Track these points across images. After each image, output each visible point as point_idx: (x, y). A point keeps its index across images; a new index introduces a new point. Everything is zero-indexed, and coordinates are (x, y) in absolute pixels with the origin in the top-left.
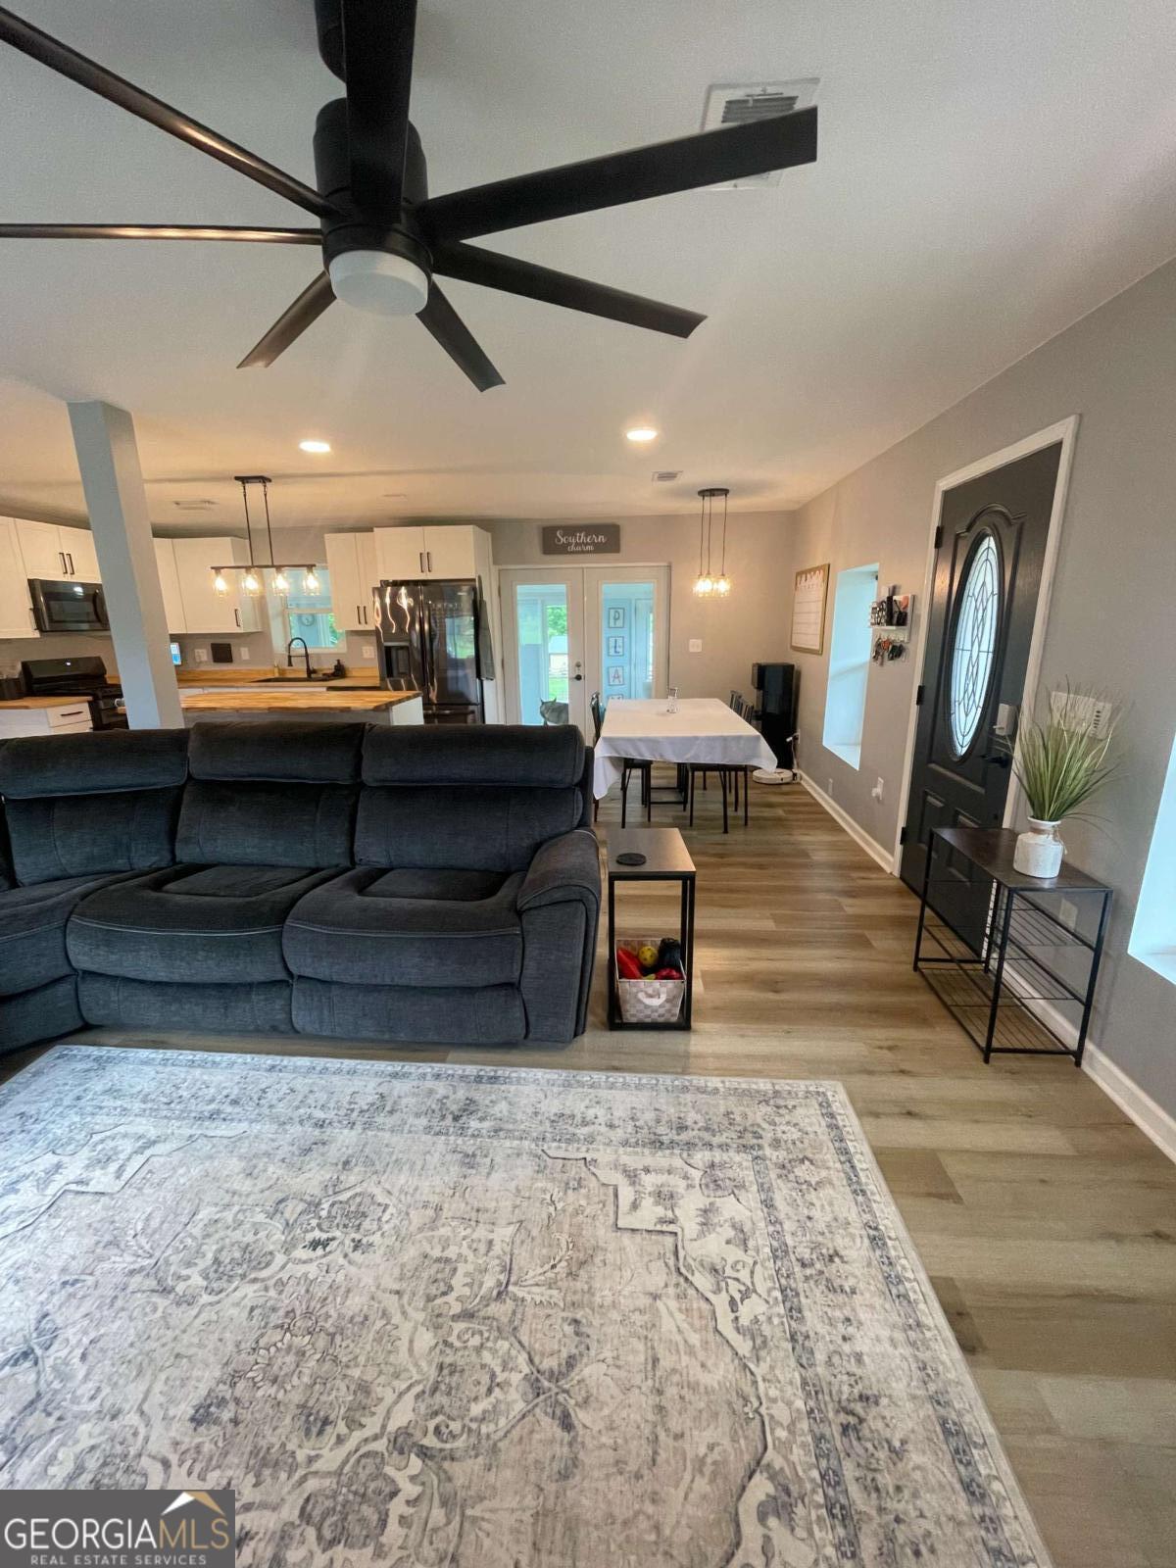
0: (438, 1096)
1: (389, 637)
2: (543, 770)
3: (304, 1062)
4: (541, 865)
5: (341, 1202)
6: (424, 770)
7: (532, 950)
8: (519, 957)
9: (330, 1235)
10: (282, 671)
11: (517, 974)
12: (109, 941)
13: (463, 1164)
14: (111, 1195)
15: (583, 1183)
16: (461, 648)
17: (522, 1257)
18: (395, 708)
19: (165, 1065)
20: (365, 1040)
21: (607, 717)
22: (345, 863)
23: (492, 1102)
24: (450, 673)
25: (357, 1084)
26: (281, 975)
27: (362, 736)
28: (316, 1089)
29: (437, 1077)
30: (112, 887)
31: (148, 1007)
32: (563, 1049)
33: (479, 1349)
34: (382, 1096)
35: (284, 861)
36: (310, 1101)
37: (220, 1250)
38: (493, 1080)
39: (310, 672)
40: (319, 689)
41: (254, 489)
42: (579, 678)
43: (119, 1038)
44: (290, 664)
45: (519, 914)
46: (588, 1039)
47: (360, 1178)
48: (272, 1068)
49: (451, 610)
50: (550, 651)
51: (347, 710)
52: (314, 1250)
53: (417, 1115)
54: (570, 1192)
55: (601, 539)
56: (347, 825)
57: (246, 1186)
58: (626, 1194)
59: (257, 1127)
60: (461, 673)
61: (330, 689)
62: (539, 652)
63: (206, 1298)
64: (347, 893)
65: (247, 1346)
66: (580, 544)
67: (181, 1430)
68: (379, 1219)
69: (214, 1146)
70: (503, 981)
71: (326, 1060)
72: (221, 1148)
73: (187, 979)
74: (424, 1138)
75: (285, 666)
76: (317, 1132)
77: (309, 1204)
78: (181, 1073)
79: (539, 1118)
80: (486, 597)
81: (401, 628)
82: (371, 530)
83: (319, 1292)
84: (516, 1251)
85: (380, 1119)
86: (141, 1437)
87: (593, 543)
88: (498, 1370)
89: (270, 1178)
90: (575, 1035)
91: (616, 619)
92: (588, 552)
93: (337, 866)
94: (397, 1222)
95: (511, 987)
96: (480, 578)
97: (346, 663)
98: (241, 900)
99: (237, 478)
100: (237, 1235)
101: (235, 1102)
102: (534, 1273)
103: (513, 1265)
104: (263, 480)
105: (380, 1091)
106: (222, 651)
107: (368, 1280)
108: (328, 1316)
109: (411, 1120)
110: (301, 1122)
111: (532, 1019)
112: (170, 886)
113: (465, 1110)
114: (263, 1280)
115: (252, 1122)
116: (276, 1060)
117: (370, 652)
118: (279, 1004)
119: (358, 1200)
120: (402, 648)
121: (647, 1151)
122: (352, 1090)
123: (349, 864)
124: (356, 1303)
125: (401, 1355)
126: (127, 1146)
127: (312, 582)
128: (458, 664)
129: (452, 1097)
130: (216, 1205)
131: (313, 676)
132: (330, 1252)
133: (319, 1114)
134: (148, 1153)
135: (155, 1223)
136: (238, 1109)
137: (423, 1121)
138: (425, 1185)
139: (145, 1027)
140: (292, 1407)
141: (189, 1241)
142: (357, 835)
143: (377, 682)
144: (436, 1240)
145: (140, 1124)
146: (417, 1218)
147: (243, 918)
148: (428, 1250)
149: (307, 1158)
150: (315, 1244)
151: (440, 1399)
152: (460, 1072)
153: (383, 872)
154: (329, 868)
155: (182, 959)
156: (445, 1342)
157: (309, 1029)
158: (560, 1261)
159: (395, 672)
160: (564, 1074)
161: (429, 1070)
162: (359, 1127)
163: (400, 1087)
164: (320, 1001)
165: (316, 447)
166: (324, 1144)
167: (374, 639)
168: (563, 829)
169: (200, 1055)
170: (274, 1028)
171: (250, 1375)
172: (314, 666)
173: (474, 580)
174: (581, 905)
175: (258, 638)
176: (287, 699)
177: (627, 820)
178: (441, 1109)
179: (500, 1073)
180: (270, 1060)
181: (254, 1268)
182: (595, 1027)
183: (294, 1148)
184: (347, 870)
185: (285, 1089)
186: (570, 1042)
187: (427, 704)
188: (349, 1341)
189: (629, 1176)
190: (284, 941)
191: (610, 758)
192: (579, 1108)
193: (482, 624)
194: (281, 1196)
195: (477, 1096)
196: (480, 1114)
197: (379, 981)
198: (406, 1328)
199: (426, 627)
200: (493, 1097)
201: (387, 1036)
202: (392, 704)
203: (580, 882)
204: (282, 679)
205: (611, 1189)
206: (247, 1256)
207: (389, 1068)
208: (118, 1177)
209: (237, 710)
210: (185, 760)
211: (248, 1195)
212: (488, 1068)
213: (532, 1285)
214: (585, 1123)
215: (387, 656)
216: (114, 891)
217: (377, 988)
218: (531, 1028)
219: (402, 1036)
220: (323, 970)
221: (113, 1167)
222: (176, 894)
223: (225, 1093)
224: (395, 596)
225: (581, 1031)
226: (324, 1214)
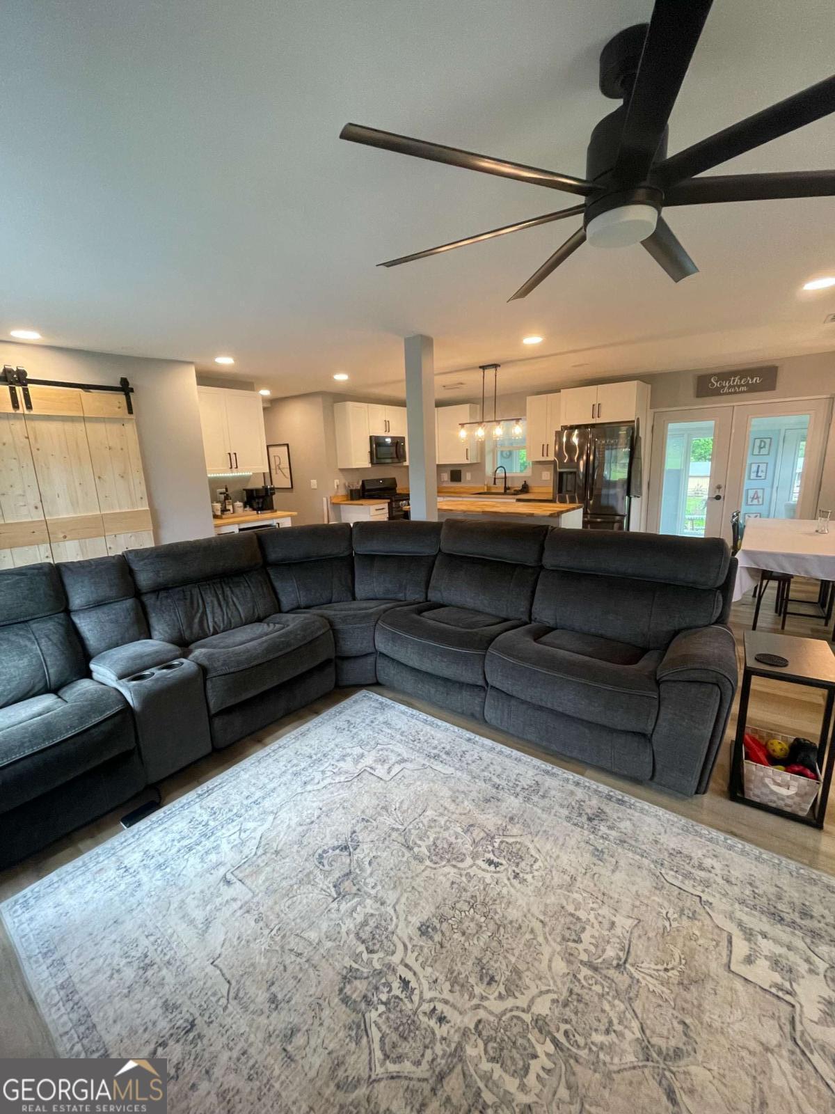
0: (577, 798)
1: (562, 465)
2: (688, 573)
3: (488, 742)
4: (679, 647)
5: (507, 843)
6: (588, 562)
7: (666, 713)
8: (654, 717)
9: (500, 861)
10: (489, 488)
11: (651, 728)
12: (394, 638)
13: (594, 855)
14: (386, 782)
15: (696, 915)
16: (617, 472)
17: (639, 947)
18: (563, 516)
19: (412, 718)
20: (529, 741)
21: (747, 533)
22: (525, 618)
23: (618, 818)
24: (604, 492)
25: (521, 769)
26: (481, 682)
27: (546, 534)
28: (494, 762)
29: (577, 784)
30: (398, 609)
31: (408, 682)
32: (683, 800)
33: (601, 996)
34: (537, 783)
35: (488, 610)
36: (491, 769)
37: (438, 838)
38: (621, 802)
39: (506, 488)
40: (511, 500)
41: (490, 373)
42: (718, 498)
43: (391, 695)
44: (495, 483)
45: (658, 683)
46: (707, 799)
47: (520, 832)
48: (469, 740)
49: (612, 445)
50: (690, 474)
51: (532, 515)
52: (490, 865)
53: (562, 806)
54: (684, 918)
55: (757, 380)
56: (529, 594)
57: (452, 807)
58: (741, 947)
59: (459, 774)
60: (612, 492)
61: (519, 500)
62: (681, 476)
63: (428, 863)
64: (528, 639)
65: (449, 903)
66: (734, 386)
67: (413, 931)
68: (532, 866)
69: (435, 775)
70: (638, 730)
71: (502, 746)
72: (439, 778)
73: (429, 670)
74: (565, 824)
75: (491, 484)
76: (494, 790)
77: (488, 835)
78: (420, 725)
79: (659, 846)
80: (641, 434)
81: (571, 459)
82: (559, 391)
83: (493, 894)
84: (634, 941)
85: (535, 798)
86: (394, 923)
87: (747, 385)
88: (615, 1021)
89: (464, 808)
90: (696, 793)
91: (760, 448)
92: (744, 392)
93: (519, 619)
94: (544, 874)
95: (645, 737)
96: (638, 419)
97: (530, 483)
98: (463, 630)
99: (481, 367)
100: (446, 834)
101: (448, 753)
102: (648, 965)
103: (631, 950)
104: (495, 366)
105: (536, 779)
106: (456, 475)
107: (522, 902)
108: (496, 913)
109: (557, 807)
110: (485, 780)
111: (658, 767)
112: (425, 614)
113: (597, 816)
114: (459, 868)
115: (457, 769)
116: (472, 736)
117: (548, 476)
118: (478, 700)
119: (518, 846)
120: (571, 473)
121: (764, 919)
122: (517, 772)
123: (527, 620)
124: (513, 914)
125: (542, 965)
126: (393, 758)
127: (518, 430)
128: (611, 484)
129: (588, 803)
130: (436, 811)
131: (508, 491)
132: (499, 872)
133: (495, 779)
134: (403, 765)
135: (405, 807)
136: (448, 758)
137: (565, 812)
138: (565, 858)
139: (404, 692)
140: (473, 957)
141: (421, 825)
142: (535, 600)
143: (550, 497)
144: (571, 900)
145: (399, 747)
146: (557, 879)
147: (463, 641)
148: (565, 903)
149: (488, 805)
150: (490, 862)
151: (568, 1013)
152: (595, 787)
153: (550, 630)
154: (515, 619)
155: (428, 658)
156: (575, 976)
157: (494, 722)
158: (673, 969)
159: (564, 490)
160: (684, 821)
161: (572, 777)
162: (521, 799)
163: (549, 782)
164: (503, 705)
165: (533, 340)
166: (498, 800)
167: (552, 466)
168: (700, 623)
169: (430, 718)
170: (473, 715)
171: (450, 921)
172: (509, 485)
173: (633, 421)
174: (716, 689)
175: (477, 467)
176: (493, 506)
177: (758, 624)
178: (579, 808)
179: (626, 799)
180: (468, 735)
181: (454, 859)
182: (715, 792)
183: (480, 796)
184: (526, 624)
185: (476, 756)
186: (691, 796)
187: (585, 514)
188: (508, 936)
189: (745, 932)
190: (486, 661)
191: (748, 569)
192: (697, 854)
193: (636, 453)
194: (471, 822)
195: (607, 809)
196: (609, 823)
197: (543, 704)
198: (547, 951)
199: (591, 457)
200: (620, 815)
201: (544, 744)
202: (562, 512)
203: (718, 669)
204: (489, 493)
205: (725, 935)
206: (451, 849)
207: (543, 766)
208: (389, 773)
209: (464, 512)
210: (439, 542)
211: (453, 813)
212: (617, 792)
213: (647, 975)
214: (701, 867)
215: (560, 478)
216: (399, 611)
217: (541, 708)
218: (657, 774)
219: (554, 747)
220: (506, 685)
221: (386, 766)
222: (428, 618)
223: (442, 745)
224: (569, 436)
225: (702, 789)
226: (496, 845)
